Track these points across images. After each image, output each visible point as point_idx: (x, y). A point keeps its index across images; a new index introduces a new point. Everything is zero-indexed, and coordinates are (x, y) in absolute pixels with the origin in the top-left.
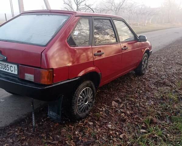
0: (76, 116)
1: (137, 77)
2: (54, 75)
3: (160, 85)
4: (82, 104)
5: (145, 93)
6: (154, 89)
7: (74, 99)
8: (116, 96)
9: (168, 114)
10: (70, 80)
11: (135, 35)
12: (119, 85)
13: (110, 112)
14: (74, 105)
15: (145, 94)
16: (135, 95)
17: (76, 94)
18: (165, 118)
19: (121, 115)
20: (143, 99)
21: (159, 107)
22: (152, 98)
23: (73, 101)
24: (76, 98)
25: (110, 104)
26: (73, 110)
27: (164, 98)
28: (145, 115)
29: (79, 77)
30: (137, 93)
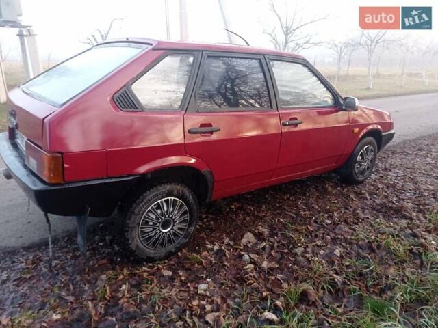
0: (136, 253)
1: (341, 186)
2: (65, 166)
3: (386, 212)
4: (154, 229)
5: (334, 226)
6: (363, 220)
7: (130, 219)
8: (265, 222)
9: (357, 288)
10: (111, 178)
11: (335, 96)
12: (288, 199)
13: (225, 255)
14: (128, 231)
15: (334, 229)
16: (308, 228)
17: (135, 208)
18: (346, 296)
19: (245, 267)
20: (323, 238)
21: (347, 266)
22: (346, 240)
23: (128, 222)
24: (133, 216)
25: (237, 238)
26: (128, 240)
27: (374, 245)
28: (300, 278)
29: (140, 174)
30: (316, 222)
